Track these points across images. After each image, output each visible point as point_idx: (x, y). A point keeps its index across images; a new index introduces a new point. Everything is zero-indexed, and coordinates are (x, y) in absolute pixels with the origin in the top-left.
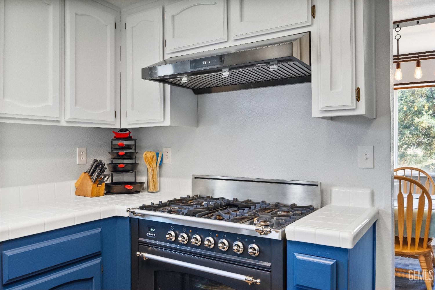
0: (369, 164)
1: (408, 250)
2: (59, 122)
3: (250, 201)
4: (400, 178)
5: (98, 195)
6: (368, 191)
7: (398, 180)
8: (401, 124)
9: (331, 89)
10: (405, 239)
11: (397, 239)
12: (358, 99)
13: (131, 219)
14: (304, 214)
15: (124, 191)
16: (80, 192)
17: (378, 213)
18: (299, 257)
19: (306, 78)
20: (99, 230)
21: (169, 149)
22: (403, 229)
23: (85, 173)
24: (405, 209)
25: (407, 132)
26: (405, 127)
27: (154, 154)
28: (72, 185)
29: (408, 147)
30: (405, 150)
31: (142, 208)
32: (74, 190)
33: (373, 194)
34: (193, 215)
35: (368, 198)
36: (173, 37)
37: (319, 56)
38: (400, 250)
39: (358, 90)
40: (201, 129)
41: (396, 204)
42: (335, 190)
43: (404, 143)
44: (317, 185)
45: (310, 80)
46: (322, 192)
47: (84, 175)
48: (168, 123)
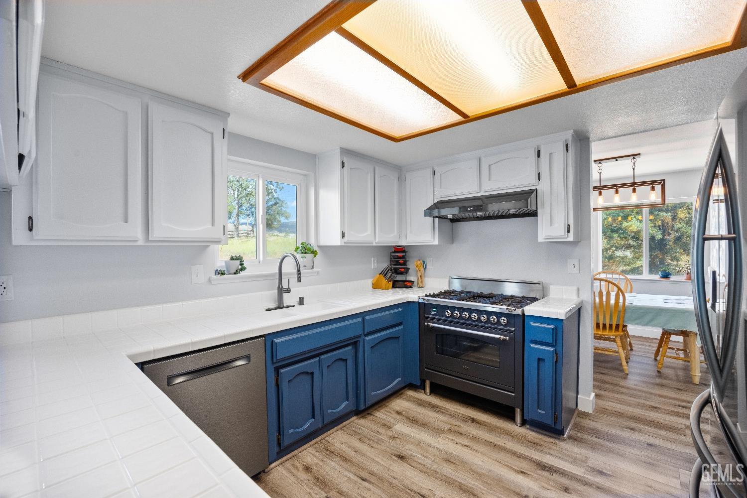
0: (576, 270)
1: (607, 333)
2: (372, 243)
3: (492, 293)
4: (600, 280)
5: (388, 289)
6: (575, 288)
7: (599, 282)
8: (609, 228)
9: (551, 225)
10: (604, 325)
11: (598, 325)
12: (569, 231)
13: (419, 303)
14: (532, 302)
15: (404, 286)
16: (376, 286)
17: (582, 302)
18: (533, 324)
19: (534, 214)
20: (401, 309)
21: (432, 259)
22: (602, 317)
23: (380, 274)
24: (604, 302)
25: (616, 235)
26: (613, 231)
27: (422, 262)
28: (370, 282)
29: (616, 250)
30: (613, 252)
31: (426, 296)
32: (371, 285)
33: (578, 290)
34: (463, 300)
35: (575, 292)
36: (441, 188)
37: (543, 205)
38: (600, 332)
39: (569, 226)
40: (454, 245)
41: (597, 299)
42: (552, 287)
43: (613, 246)
44: (540, 284)
45: (537, 216)
46: (543, 288)
47: (378, 275)
48: (436, 242)
